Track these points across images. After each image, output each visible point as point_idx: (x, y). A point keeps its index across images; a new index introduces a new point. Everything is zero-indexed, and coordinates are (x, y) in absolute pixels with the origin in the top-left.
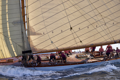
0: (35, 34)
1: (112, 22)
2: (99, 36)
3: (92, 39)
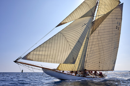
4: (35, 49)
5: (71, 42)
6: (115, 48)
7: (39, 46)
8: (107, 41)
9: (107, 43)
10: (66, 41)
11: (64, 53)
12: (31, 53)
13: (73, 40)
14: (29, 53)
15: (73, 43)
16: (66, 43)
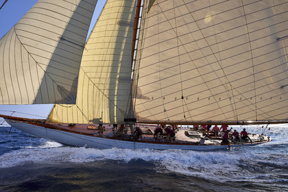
0: (141, 97)
1: (239, 97)
2: (219, 112)
3: (211, 114)
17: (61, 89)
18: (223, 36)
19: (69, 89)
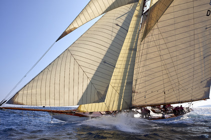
4: (25, 86)
5: (87, 65)
6: (204, 58)
7: (32, 79)
8: (182, 46)
9: (182, 51)
10: (77, 66)
11: (76, 88)
12: (20, 92)
13: (91, 62)
14: (17, 93)
15: (92, 67)
16: (76, 70)
17: (98, 93)
18: (181, 57)
19: (103, 93)
